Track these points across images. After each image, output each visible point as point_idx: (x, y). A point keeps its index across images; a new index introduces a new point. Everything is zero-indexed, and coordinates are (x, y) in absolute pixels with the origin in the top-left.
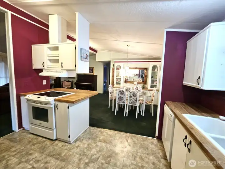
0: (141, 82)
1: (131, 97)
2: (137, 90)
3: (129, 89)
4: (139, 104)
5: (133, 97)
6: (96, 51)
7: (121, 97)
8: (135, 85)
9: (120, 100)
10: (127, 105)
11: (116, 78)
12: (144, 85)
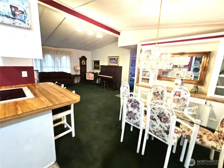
0: (190, 80)
1: (154, 120)
2: (179, 96)
3: (160, 93)
4: (176, 141)
5: (158, 121)
6: (118, 33)
7: (131, 112)
8: (176, 84)
9: (130, 119)
10: (144, 131)
11: (143, 71)
12: (197, 87)
